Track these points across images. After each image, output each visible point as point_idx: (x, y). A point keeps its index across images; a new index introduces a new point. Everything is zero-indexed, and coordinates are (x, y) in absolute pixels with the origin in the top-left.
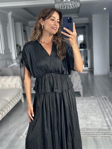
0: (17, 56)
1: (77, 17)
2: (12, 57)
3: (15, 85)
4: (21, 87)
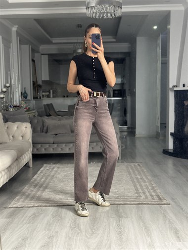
3: (22, 136)
4: (30, 140)
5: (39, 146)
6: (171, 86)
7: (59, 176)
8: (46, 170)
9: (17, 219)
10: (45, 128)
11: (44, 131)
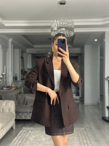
1: (71, 47)
3: (9, 110)
4: (14, 112)
5: (21, 114)
6: (106, 77)
7: (31, 139)
8: (23, 132)
10: (26, 102)
11: (25, 103)
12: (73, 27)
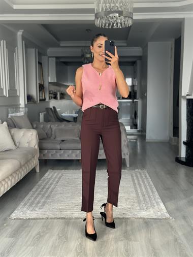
0: (26, 103)
1: (125, 45)
2: (20, 104)
3: (28, 143)
9: (21, 239)
12: (132, 11)
